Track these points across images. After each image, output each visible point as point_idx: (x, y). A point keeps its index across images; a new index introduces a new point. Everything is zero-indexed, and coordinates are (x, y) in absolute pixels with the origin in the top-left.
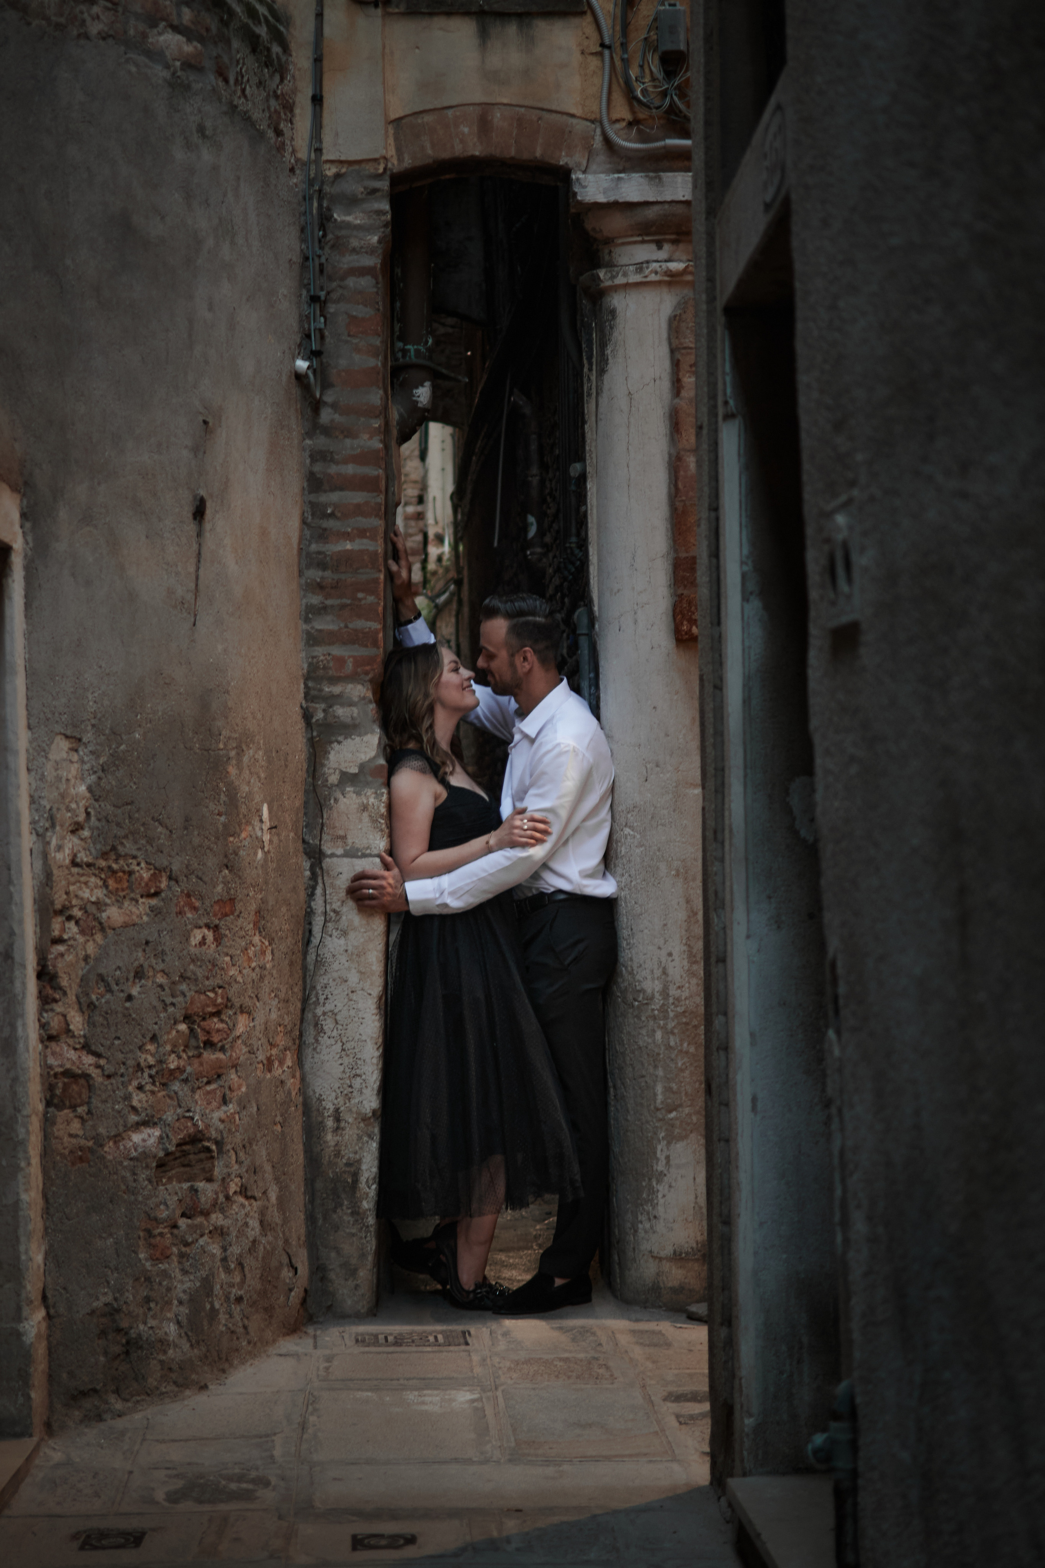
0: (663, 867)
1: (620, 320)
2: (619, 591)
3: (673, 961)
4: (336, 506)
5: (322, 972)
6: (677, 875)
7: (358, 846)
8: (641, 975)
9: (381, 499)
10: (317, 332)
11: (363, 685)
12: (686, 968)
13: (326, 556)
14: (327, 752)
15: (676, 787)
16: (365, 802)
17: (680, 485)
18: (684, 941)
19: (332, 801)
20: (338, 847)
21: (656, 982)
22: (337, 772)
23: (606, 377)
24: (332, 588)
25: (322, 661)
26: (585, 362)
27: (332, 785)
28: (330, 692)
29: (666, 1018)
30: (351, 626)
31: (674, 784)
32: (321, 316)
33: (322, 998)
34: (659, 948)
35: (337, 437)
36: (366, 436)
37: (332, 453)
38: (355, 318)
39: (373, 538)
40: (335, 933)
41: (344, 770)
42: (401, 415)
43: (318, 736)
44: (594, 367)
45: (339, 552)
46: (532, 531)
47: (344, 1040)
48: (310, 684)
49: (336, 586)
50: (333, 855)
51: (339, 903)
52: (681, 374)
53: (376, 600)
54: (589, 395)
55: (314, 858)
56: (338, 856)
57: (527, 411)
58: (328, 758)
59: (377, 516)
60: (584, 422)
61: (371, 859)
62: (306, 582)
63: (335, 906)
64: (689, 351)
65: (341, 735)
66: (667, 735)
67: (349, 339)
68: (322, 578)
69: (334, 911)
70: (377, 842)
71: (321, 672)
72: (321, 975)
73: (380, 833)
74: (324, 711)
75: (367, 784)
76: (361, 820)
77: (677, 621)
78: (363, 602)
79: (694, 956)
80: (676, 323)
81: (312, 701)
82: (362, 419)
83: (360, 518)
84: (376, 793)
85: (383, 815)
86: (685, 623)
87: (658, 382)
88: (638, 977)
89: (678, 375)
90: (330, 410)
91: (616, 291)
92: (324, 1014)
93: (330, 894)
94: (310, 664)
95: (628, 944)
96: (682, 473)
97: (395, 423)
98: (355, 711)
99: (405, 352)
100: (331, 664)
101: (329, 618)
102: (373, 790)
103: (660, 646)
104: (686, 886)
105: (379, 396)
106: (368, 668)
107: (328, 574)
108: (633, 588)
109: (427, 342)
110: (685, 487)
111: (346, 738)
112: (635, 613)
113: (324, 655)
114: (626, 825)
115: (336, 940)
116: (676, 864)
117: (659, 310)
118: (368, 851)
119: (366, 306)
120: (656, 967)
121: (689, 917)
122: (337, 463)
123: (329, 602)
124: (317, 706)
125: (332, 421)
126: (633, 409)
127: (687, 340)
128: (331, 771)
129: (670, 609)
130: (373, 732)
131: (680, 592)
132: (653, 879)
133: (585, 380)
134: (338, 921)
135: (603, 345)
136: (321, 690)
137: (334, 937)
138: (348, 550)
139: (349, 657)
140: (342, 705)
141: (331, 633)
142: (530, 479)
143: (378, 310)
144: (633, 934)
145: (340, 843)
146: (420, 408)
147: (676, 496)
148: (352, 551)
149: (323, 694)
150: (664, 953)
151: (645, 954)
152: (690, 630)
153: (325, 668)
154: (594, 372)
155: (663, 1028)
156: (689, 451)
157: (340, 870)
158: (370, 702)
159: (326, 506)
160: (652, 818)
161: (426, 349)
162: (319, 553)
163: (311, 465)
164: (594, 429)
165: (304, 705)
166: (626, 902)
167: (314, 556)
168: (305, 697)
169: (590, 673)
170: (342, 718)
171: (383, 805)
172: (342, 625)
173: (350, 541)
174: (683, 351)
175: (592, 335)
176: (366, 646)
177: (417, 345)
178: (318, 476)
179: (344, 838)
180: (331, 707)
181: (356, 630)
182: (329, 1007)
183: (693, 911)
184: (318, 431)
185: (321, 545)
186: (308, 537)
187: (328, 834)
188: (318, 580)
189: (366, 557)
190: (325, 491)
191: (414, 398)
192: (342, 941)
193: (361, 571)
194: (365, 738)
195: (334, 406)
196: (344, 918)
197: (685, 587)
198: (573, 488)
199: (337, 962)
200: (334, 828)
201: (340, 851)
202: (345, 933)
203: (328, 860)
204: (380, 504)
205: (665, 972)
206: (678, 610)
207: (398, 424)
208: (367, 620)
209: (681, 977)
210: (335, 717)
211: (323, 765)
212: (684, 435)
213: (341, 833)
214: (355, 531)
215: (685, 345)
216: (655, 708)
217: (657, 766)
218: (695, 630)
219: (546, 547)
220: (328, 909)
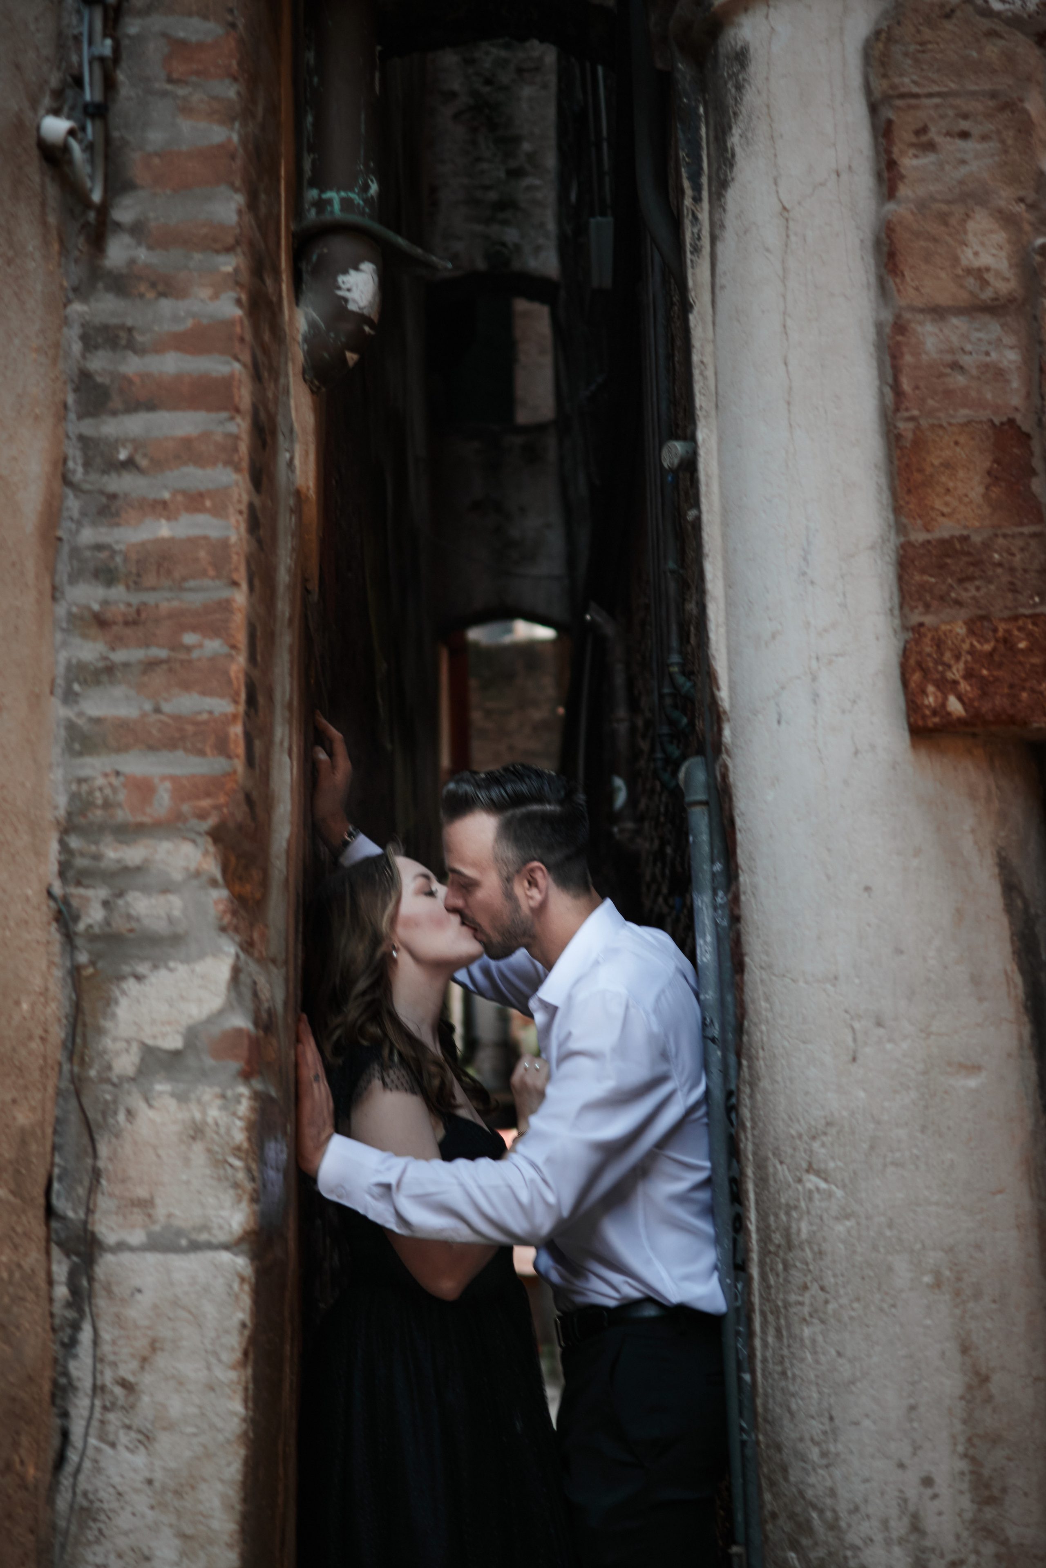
0: (901, 1265)
1: (756, 69)
2: (773, 637)
3: (935, 1496)
4: (138, 444)
5: (90, 1535)
6: (938, 1284)
7: (178, 1223)
9: (241, 426)
10: (97, 67)
11: (194, 842)
12: (968, 1516)
13: (114, 552)
14: (109, 1002)
15: (925, 1073)
16: (198, 1116)
17: (906, 385)
18: (960, 1449)
19: (121, 1117)
20: (133, 1227)
21: (897, 1550)
22: (135, 1048)
23: (732, 195)
24: (126, 623)
25: (101, 789)
26: (686, 184)
27: (123, 1079)
28: (118, 861)
30: (167, 707)
31: (920, 1067)
32: (105, 35)
34: (901, 1466)
35: (141, 296)
36: (205, 293)
37: (130, 330)
38: (182, 44)
39: (219, 511)
40: (124, 1438)
41: (150, 1042)
42: (312, 325)
43: (93, 963)
44: (705, 194)
45: (143, 544)
46: (621, 799)
48: (75, 842)
49: (134, 621)
50: (122, 1247)
51: (134, 1364)
52: (895, 150)
53: (225, 649)
54: (696, 250)
55: (78, 1254)
56: (132, 1249)
57: (609, 630)
58: (114, 1016)
59: (228, 463)
60: (686, 307)
61: (210, 1255)
62: (70, 614)
63: (126, 1371)
64: (913, 101)
65: (142, 959)
66: (899, 951)
67: (169, 87)
68: (105, 603)
69: (124, 1384)
70: (225, 1213)
71: (98, 814)
72: (89, 1543)
73: (231, 1192)
74: (106, 904)
75: (204, 1075)
76: (187, 1161)
77: (913, 685)
78: (195, 654)
79: (987, 1486)
80: (881, 45)
81: (79, 884)
82: (198, 256)
83: (190, 470)
84: (223, 1096)
85: (239, 1148)
86: (931, 689)
87: (844, 177)
88: (852, 1537)
89: (888, 152)
90: (126, 239)
91: (746, 10)
93: (114, 1342)
94: (74, 797)
95: (824, 1454)
96: (908, 359)
97: (300, 338)
98: (176, 903)
99: (321, 205)
100: (122, 796)
101: (119, 691)
102: (217, 1090)
103: (873, 747)
104: (958, 1312)
105: (233, 206)
106: (205, 803)
107: (118, 592)
108: (808, 624)
109: (366, 187)
110: (917, 387)
111: (155, 967)
112: (814, 679)
113: (106, 775)
114: (810, 1169)
115: (127, 1455)
116: (933, 1257)
117: (842, 29)
118: (204, 1237)
119: (205, 18)
120: (894, 1512)
121: (970, 1387)
122: (140, 351)
123: (119, 656)
124: (90, 893)
125: (132, 262)
126: (793, 238)
127: (906, 80)
128: (121, 1045)
129: (894, 662)
130: (217, 952)
131: (916, 618)
132: (878, 1296)
133: (687, 222)
134: (133, 1407)
135: (721, 132)
136: (97, 857)
137: (120, 1448)
138: (164, 540)
139: (163, 778)
140: (146, 890)
141: (123, 725)
142: (615, 726)
143: (233, 25)
144: (834, 1431)
145: (137, 1217)
146: (353, 313)
147: (897, 410)
148: (172, 540)
149: (103, 865)
150: (912, 1477)
151: (866, 1481)
152: (944, 705)
153: (107, 805)
154: (705, 205)
156: (922, 311)
157: (137, 1282)
158: (214, 883)
159: (116, 444)
160: (872, 1147)
161: (365, 201)
162: (99, 547)
163: (84, 357)
164: (709, 319)
165: (58, 889)
166: (814, 1353)
167: (88, 554)
168: (62, 874)
169: (713, 862)
170: (146, 922)
171: (239, 1123)
172: (148, 707)
173: (168, 519)
174: (899, 103)
175: (698, 129)
176: (201, 753)
177: (345, 190)
178: (99, 379)
179: (145, 1205)
180: (120, 894)
181: (177, 718)
183: (977, 1373)
184: (100, 285)
185: (103, 530)
186: (76, 514)
187: (111, 1195)
188: (96, 607)
189: (202, 554)
190: (114, 413)
191: (340, 293)
192: (139, 1459)
193: (191, 583)
194: (200, 967)
195: (138, 230)
196: (146, 1399)
197: (927, 606)
198: (671, 565)
199: (129, 1509)
200: (123, 1181)
201: (137, 1237)
202: (146, 1439)
203: (109, 1258)
204: (237, 438)
205: (916, 1527)
206: (912, 662)
207: (306, 340)
208: (203, 693)
209: (958, 1537)
210: (129, 917)
211: (100, 1031)
212: (908, 279)
213: (141, 1192)
214: (180, 498)
215: (903, 90)
216: (867, 889)
217: (879, 1024)
218: (954, 706)
219: (640, 819)
220: (108, 1377)
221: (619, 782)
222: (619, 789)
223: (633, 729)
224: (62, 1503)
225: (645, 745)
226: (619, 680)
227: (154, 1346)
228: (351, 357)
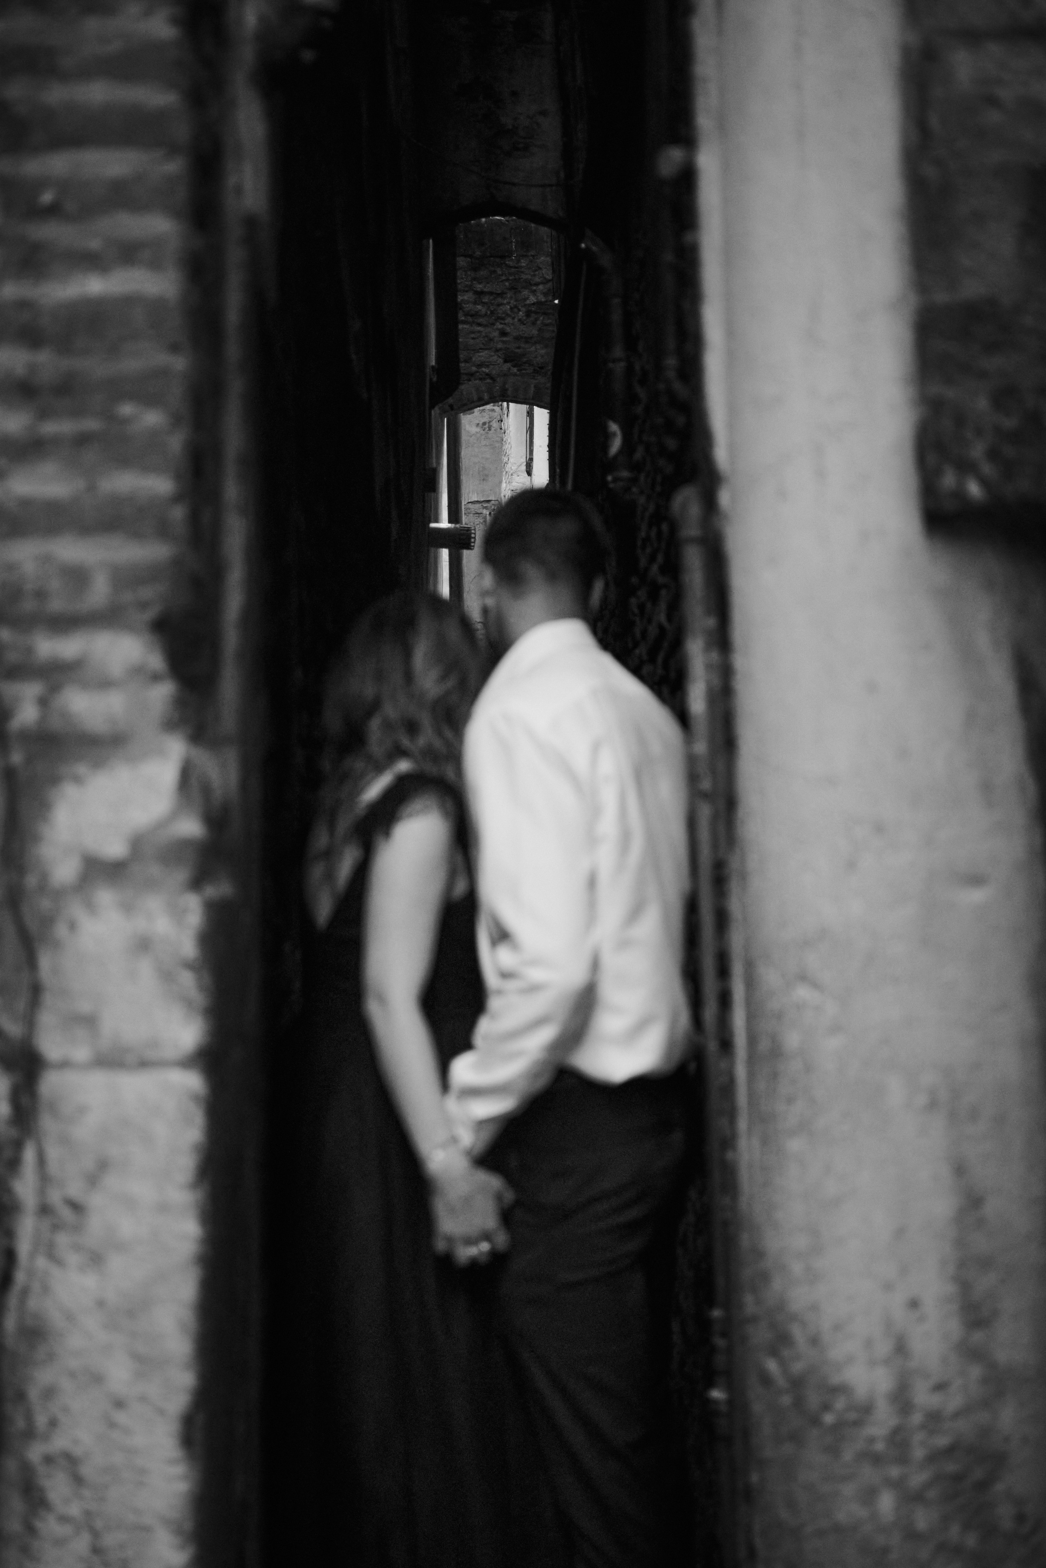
0: (894, 1084)
3: (922, 1319)
4: (64, 186)
5: (41, 1356)
6: (933, 1105)
7: (126, 1039)
8: (838, 1351)
11: (137, 634)
13: (39, 312)
14: (48, 805)
16: (144, 928)
18: (950, 1272)
19: (60, 928)
20: (78, 1044)
21: (880, 1371)
22: (75, 855)
24: (56, 392)
25: (31, 576)
27: (62, 889)
28: (53, 654)
29: (903, 1459)
30: (102, 487)
33: (41, 1420)
34: (888, 1287)
35: (62, 12)
37: (50, 52)
39: (155, 265)
40: (73, 1258)
41: (92, 850)
43: (28, 765)
45: (73, 301)
46: (616, 445)
47: (99, 1524)
49: (64, 387)
50: (65, 1064)
51: (82, 1183)
53: (161, 422)
55: (18, 1072)
56: (78, 1066)
58: (51, 820)
61: (160, 1072)
63: (75, 1189)
65: (81, 761)
68: (31, 368)
69: (72, 1204)
70: (175, 1030)
71: (29, 604)
72: (39, 1364)
73: (182, 1007)
74: (40, 701)
75: (150, 884)
76: (133, 977)
77: (930, 467)
78: (132, 426)
79: (978, 1308)
83: (122, 216)
84: (171, 908)
85: (189, 961)
86: (949, 471)
88: (834, 1352)
92: (49, 1460)
93: (60, 1162)
95: (806, 1269)
98: (116, 701)
100: (55, 586)
101: (49, 468)
102: (164, 900)
104: (954, 1134)
106: (147, 592)
107: (43, 357)
111: (93, 769)
113: (36, 562)
115: (74, 1275)
116: (929, 1077)
118: (153, 1053)
120: (878, 1332)
122: (65, 78)
123: (50, 428)
124: (24, 689)
128: (60, 853)
129: (911, 440)
130: (162, 753)
131: (935, 391)
134: (80, 1226)
136: (29, 650)
137: (70, 1268)
138: (93, 297)
139: (100, 565)
140: (84, 687)
141: (54, 505)
142: (611, 365)
144: (819, 1246)
145: (83, 1032)
148: (103, 298)
149: (36, 658)
150: (898, 1299)
152: (962, 489)
153: (39, 594)
155: (897, 1485)
156: (954, 34)
157: (83, 1100)
158: (156, 678)
162: (22, 305)
166: (801, 1166)
170: (84, 720)
172: (81, 486)
173: (100, 273)
179: (90, 1022)
180: (56, 691)
181: (114, 499)
182: (59, 1443)
187: (52, 1011)
189: (138, 314)
190: (36, 149)
192: (91, 1279)
193: (126, 348)
194: (144, 768)
196: (95, 1220)
199: (79, 1331)
200: (66, 996)
201: (84, 1054)
202: (97, 1259)
203: (52, 1075)
205: (901, 1348)
208: (141, 472)
210: (66, 717)
211: (37, 838)
213: (85, 1007)
214: (112, 249)
218: (974, 489)
219: (636, 468)
220: (55, 1197)
221: (614, 427)
222: (614, 434)
223: (630, 369)
224: (10, 1323)
225: (641, 393)
226: (616, 317)
227: (103, 1165)
228: (308, 56)
